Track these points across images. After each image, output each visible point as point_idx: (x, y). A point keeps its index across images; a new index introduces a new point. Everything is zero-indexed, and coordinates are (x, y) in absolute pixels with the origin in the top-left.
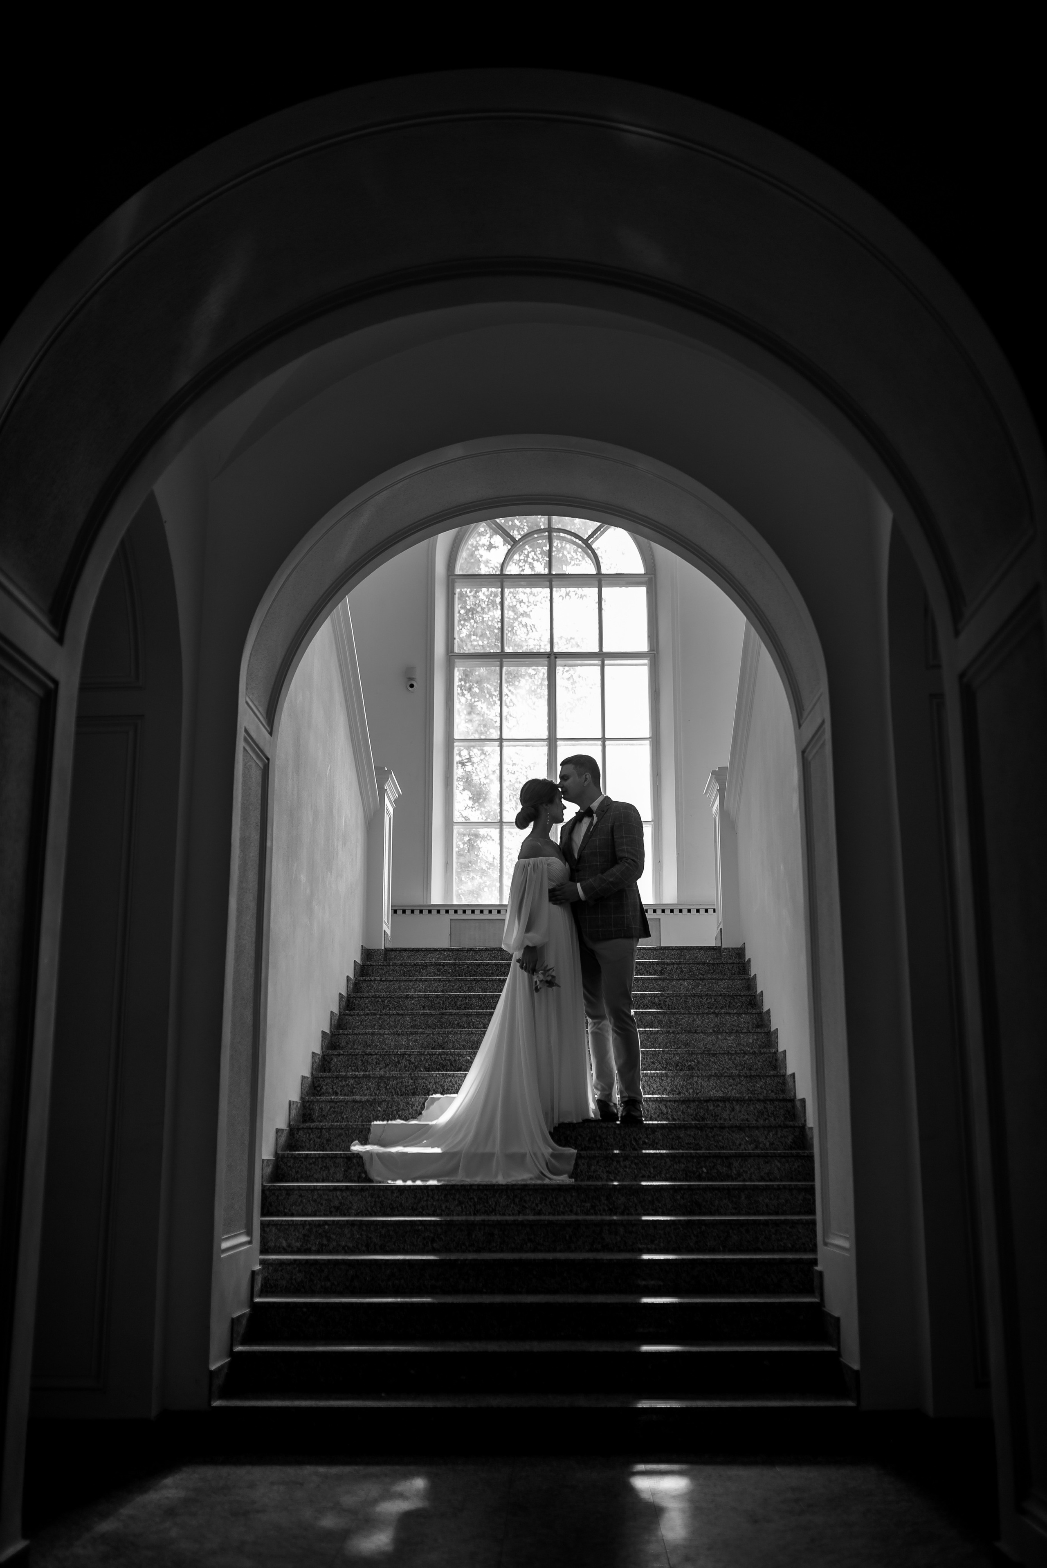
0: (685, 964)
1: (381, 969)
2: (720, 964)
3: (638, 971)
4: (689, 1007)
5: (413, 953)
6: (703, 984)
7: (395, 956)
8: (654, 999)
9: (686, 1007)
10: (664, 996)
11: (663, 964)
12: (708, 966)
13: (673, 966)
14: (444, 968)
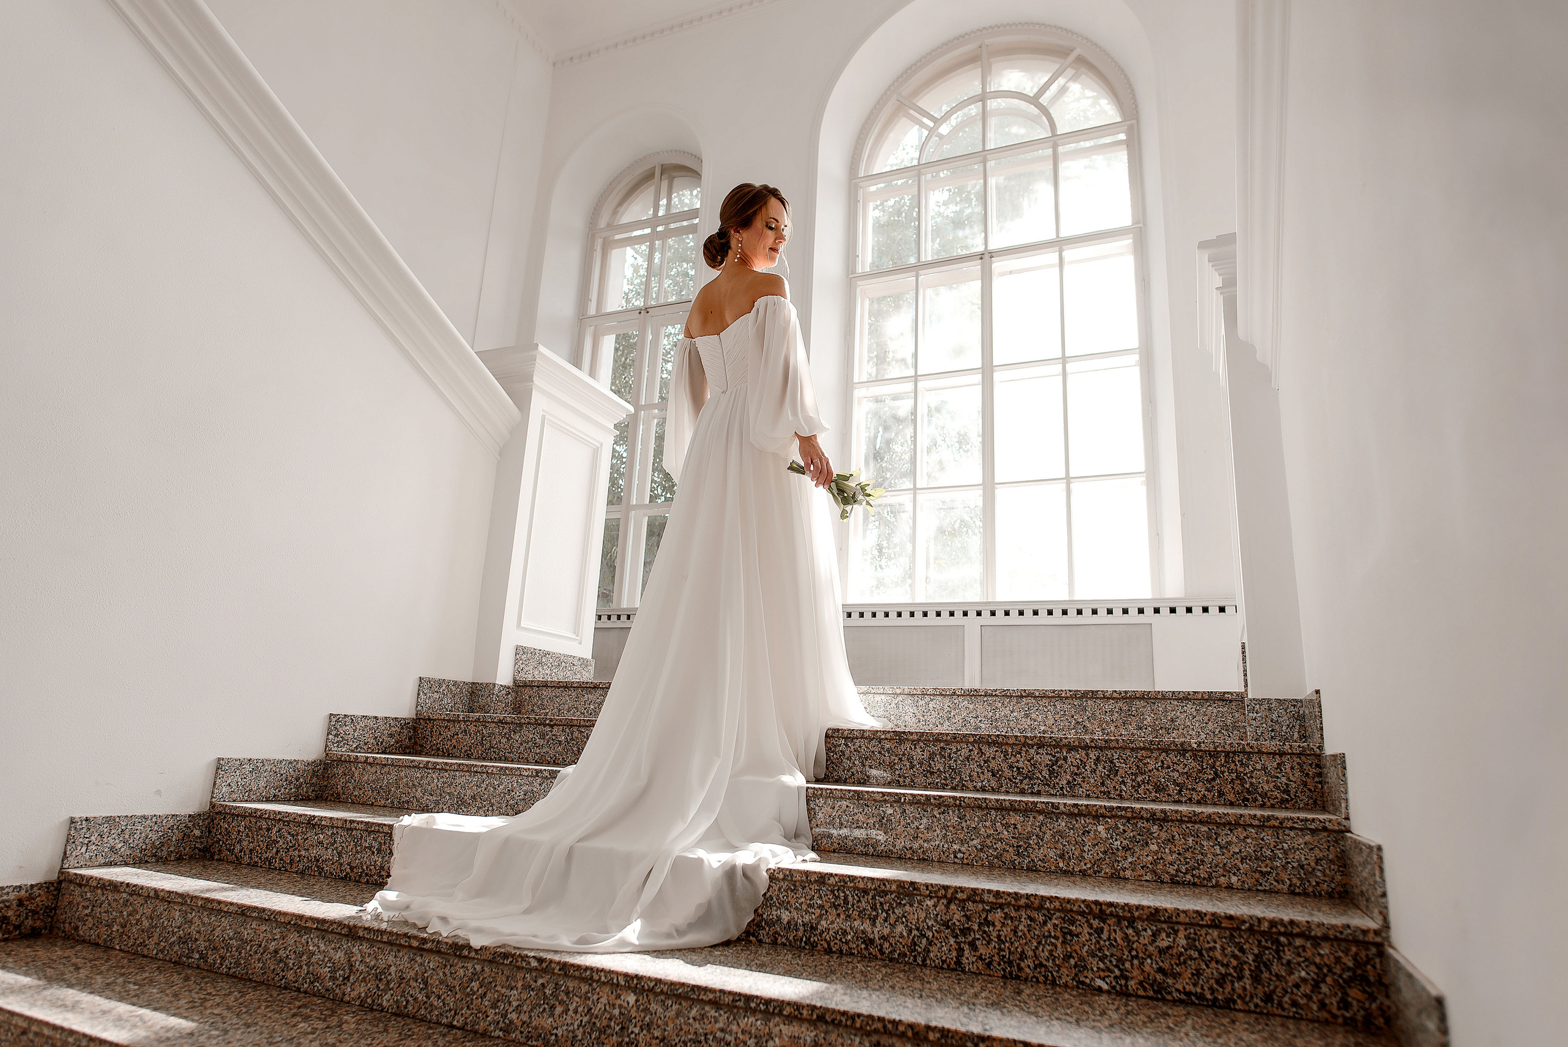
0: (1123, 748)
1: (446, 727)
2: (1234, 753)
3: (985, 762)
4: (1081, 958)
5: (558, 692)
6: (1164, 835)
7: (530, 697)
8: (947, 906)
9: (1068, 957)
10: (982, 901)
11: (1055, 747)
12: (1195, 757)
13: (1087, 755)
14: (551, 731)
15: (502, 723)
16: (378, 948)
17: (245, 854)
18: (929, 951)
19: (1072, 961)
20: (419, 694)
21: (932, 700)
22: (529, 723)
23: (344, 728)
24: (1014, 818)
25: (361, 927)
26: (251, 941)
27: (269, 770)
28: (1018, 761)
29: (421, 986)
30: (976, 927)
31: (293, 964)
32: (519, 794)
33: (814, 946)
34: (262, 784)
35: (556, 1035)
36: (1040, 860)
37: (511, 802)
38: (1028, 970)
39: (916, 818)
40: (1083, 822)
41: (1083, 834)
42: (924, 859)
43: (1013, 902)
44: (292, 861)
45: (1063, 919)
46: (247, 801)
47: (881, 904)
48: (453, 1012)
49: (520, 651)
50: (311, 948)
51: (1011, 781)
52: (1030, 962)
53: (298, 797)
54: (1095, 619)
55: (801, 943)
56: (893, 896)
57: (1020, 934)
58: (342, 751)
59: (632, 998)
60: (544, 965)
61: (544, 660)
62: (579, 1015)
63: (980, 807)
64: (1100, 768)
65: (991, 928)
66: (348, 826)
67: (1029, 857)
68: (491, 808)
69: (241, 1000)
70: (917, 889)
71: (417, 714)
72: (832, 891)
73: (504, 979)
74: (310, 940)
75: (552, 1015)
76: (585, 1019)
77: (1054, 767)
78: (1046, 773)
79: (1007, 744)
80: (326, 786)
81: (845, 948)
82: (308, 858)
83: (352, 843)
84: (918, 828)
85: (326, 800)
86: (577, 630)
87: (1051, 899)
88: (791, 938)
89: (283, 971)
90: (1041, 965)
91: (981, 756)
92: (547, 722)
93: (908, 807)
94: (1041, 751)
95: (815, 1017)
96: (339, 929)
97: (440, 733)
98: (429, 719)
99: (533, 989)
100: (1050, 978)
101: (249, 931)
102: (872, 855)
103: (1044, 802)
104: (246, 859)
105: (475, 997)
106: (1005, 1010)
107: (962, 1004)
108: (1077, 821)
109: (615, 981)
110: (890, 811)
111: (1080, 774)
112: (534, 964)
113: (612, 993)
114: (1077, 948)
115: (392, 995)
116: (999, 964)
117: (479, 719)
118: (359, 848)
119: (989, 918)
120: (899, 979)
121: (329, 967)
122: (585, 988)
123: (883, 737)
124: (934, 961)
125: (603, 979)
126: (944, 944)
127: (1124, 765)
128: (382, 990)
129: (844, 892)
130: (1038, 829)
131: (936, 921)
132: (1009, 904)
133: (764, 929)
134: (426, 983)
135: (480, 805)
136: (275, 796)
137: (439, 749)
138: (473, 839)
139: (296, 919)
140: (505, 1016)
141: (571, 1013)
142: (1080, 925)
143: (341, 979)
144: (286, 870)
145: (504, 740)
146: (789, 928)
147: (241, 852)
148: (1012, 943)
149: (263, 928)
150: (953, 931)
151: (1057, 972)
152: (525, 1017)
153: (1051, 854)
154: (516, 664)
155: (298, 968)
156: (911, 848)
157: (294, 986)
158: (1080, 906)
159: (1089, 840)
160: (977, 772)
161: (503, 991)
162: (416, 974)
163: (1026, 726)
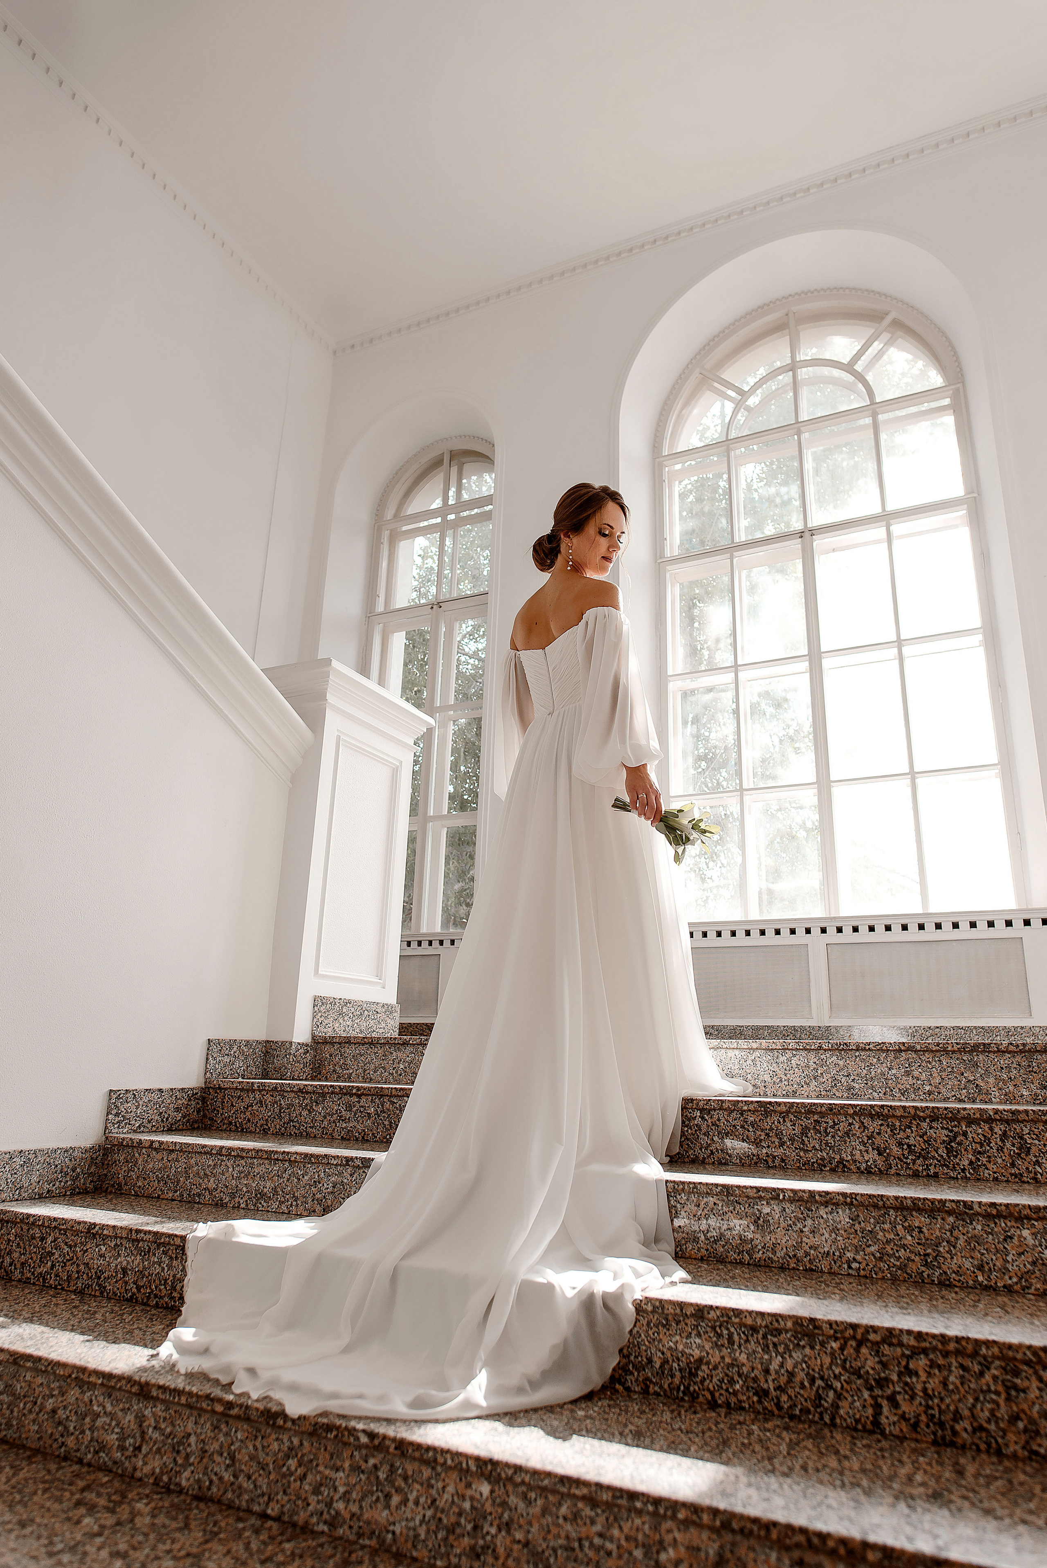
0: (1034, 1122)
1: (239, 1097)
4: (1031, 1421)
5: (362, 1049)
7: (331, 1056)
8: (857, 1350)
9: (1014, 1418)
10: (901, 1344)
11: (952, 1119)
13: (991, 1129)
14: (359, 1102)
15: (303, 1093)
16: (175, 1412)
17: (15, 1268)
18: (838, 1407)
19: (1021, 1425)
20: (207, 1059)
21: (794, 1056)
22: (333, 1093)
23: (126, 1105)
24: (918, 1220)
25: (154, 1385)
26: (25, 1396)
27: (42, 1161)
28: (908, 1137)
29: (227, 1462)
30: (895, 1377)
31: (75, 1428)
32: (327, 1186)
33: (694, 1396)
34: (35, 1179)
35: (394, 1533)
36: (954, 1272)
37: (318, 1196)
38: (965, 1435)
39: (798, 1219)
40: (1003, 1225)
41: (1005, 1240)
42: (812, 1270)
43: (940, 1346)
44: (69, 1277)
45: (1004, 1369)
46: (17, 1200)
47: (775, 1345)
48: (266, 1498)
49: (318, 1002)
50: (95, 1408)
51: (902, 1161)
52: (966, 1424)
53: (74, 1190)
54: (956, 934)
55: (678, 1392)
56: (788, 1335)
57: (951, 1387)
58: (122, 1134)
59: (485, 1489)
60: (376, 1442)
61: (344, 1010)
62: (420, 1508)
63: (875, 1206)
64: (1008, 1145)
65: (914, 1379)
66: (134, 1236)
67: (940, 1268)
68: (294, 1203)
69: (14, 1481)
70: (819, 1328)
71: (206, 1082)
72: (713, 1328)
73: (328, 1456)
74: (93, 1398)
75: (387, 1506)
76: (429, 1513)
77: (953, 1144)
78: (942, 1152)
79: (894, 1116)
80: (106, 1175)
81: (733, 1400)
82: (87, 1274)
83: (139, 1257)
84: (802, 1231)
85: (106, 1191)
86: (379, 974)
87: (988, 1343)
88: (666, 1386)
89: (62, 1436)
90: (981, 1428)
91: (864, 1131)
92: (354, 1091)
93: (788, 1205)
94: (934, 1124)
95: (718, 1523)
96: (129, 1386)
97: (232, 1105)
98: (220, 1088)
99: (363, 1472)
100: (994, 1445)
101: (23, 1384)
102: (749, 1264)
103: (953, 1201)
104: (17, 1275)
105: (292, 1479)
106: (953, 1507)
107: (897, 1498)
108: (996, 1223)
109: (464, 1465)
110: (766, 1210)
111: (985, 1152)
112: (364, 1439)
113: (461, 1479)
114: (1025, 1406)
115: (192, 1472)
116: (928, 1426)
117: (276, 1088)
118: (146, 1263)
119: (911, 1366)
120: (807, 1453)
121: (117, 1433)
122: (427, 1472)
123: (745, 1108)
124: (845, 1420)
125: (449, 1462)
126: (856, 1398)
127: (1037, 1142)
128: (180, 1465)
129: (728, 1329)
130: (948, 1233)
131: (844, 1368)
132: (935, 1349)
133: (632, 1373)
134: (233, 1458)
135: (283, 1199)
136: (49, 1191)
137: (231, 1123)
138: (279, 1255)
139: (78, 1372)
140: (329, 1505)
141: (411, 1504)
142: (1027, 1378)
143: (131, 1449)
144: (63, 1289)
145: (305, 1113)
146: (663, 1373)
147: (11, 1265)
148: (942, 1399)
149: (39, 1380)
150: (867, 1381)
151: (1003, 1438)
152: (354, 1508)
153: (967, 1264)
154: (314, 1017)
155: (80, 1433)
156: (795, 1256)
157: (76, 1456)
158: (1025, 1354)
159: (1013, 1248)
160: (860, 1150)
161: (327, 1472)
162: (221, 1446)
163: (908, 1086)
